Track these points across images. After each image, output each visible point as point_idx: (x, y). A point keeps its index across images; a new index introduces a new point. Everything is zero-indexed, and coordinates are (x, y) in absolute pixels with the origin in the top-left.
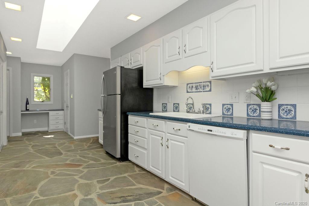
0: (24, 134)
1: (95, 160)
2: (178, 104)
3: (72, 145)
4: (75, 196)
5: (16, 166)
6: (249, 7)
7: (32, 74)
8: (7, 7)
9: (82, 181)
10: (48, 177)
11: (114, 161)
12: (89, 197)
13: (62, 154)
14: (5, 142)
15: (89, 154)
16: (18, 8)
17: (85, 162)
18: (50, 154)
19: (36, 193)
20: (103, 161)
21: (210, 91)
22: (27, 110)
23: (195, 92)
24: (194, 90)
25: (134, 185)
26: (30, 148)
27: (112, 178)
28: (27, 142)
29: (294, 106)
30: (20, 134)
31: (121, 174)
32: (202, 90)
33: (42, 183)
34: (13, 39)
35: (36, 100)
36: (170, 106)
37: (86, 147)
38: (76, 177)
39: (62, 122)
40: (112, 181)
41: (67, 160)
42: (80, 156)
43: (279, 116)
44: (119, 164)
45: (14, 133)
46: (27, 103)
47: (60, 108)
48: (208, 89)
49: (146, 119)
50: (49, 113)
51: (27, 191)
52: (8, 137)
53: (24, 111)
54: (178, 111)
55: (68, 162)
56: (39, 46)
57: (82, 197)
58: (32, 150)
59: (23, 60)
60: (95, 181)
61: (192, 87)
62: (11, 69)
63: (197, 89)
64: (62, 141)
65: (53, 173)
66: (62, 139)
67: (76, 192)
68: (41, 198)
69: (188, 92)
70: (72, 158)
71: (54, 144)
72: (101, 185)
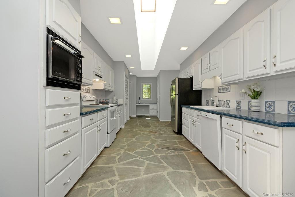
0: (138, 116)
1: (165, 132)
2: (214, 101)
3: (158, 124)
4: (148, 143)
5: (130, 129)
6: (236, 39)
7: (142, 83)
8: (126, 57)
9: (153, 139)
10: (141, 135)
11: (175, 134)
12: (153, 144)
13: (150, 127)
14: (129, 119)
15: (164, 129)
16: (130, 56)
17: (160, 132)
18: (145, 126)
19: (134, 139)
20: (169, 133)
21: (230, 92)
22: (139, 103)
23: (222, 92)
24: (222, 91)
25: (177, 145)
26: (138, 123)
27: (168, 140)
28: (137, 120)
29: (273, 102)
30: (135, 116)
31: (174, 140)
32: (226, 91)
33: (137, 136)
34: (131, 68)
35: (144, 98)
36: (210, 102)
37: (164, 126)
38: (151, 137)
39: (156, 111)
40: (167, 141)
41: (151, 130)
42: (158, 129)
43: (266, 110)
44: (176, 135)
45: (133, 115)
46: (139, 100)
47: (156, 103)
48: (228, 91)
49: (194, 111)
50: (149, 105)
51: (131, 137)
52: (130, 117)
53: (138, 104)
54: (208, 105)
55: (152, 131)
56: (142, 69)
57: (150, 144)
58: (138, 124)
59: (138, 76)
60: (159, 140)
61: (221, 89)
62: (132, 81)
63: (223, 91)
64: (153, 121)
65: (143, 133)
66: (154, 120)
67: (149, 142)
68: (135, 140)
69: (219, 93)
70: (154, 130)
71: (149, 122)
72: (161, 142)
